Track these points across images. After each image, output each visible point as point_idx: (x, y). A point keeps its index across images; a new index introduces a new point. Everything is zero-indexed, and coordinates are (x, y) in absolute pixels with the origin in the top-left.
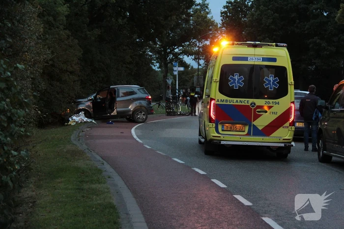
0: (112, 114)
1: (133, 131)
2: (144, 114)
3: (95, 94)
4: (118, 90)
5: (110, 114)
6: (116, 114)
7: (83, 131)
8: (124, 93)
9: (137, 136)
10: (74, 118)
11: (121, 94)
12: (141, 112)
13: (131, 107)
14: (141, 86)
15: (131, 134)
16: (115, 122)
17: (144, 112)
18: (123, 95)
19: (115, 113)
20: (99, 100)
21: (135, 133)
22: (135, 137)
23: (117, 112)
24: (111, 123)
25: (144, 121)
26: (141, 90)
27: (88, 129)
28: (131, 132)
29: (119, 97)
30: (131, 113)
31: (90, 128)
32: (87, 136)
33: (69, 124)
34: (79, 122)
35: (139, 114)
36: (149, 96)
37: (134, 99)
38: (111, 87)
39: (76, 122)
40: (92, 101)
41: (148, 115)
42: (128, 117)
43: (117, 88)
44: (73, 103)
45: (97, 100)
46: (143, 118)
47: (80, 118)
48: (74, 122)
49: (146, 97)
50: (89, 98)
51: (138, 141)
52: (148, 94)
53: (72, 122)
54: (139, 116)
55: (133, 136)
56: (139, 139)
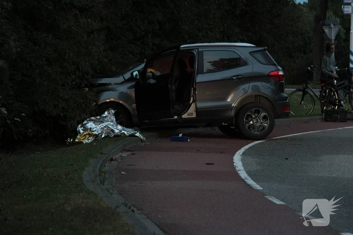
0: (185, 116)
1: (237, 159)
2: (265, 118)
3: (143, 66)
4: (201, 54)
5: (180, 115)
6: (194, 115)
7: (112, 160)
8: (214, 63)
9: (249, 173)
10: (90, 125)
11: (207, 66)
12: (258, 112)
13: (233, 99)
14: (258, 45)
15: (234, 168)
16: (191, 135)
17: (266, 111)
18: (211, 68)
19: (191, 113)
20: (152, 81)
21: (244, 165)
22: (243, 174)
23: (198, 111)
24: (181, 140)
25: (265, 135)
26: (259, 56)
27: (125, 154)
28: (233, 160)
29: (202, 73)
30: (233, 113)
31: (130, 153)
32: (123, 173)
33: (77, 140)
34: (102, 135)
35: (252, 117)
36: (279, 70)
37: (239, 77)
38: (181, 46)
39: (95, 135)
40: (134, 83)
41: (275, 118)
42: (225, 123)
43: (198, 51)
44: (88, 87)
45: (148, 81)
46: (264, 128)
47: (105, 127)
48: (90, 135)
49: (272, 74)
50: (127, 76)
51: (252, 186)
52: (275, 65)
53: (85, 135)
54: (251, 122)
55: (239, 172)
56: (254, 181)
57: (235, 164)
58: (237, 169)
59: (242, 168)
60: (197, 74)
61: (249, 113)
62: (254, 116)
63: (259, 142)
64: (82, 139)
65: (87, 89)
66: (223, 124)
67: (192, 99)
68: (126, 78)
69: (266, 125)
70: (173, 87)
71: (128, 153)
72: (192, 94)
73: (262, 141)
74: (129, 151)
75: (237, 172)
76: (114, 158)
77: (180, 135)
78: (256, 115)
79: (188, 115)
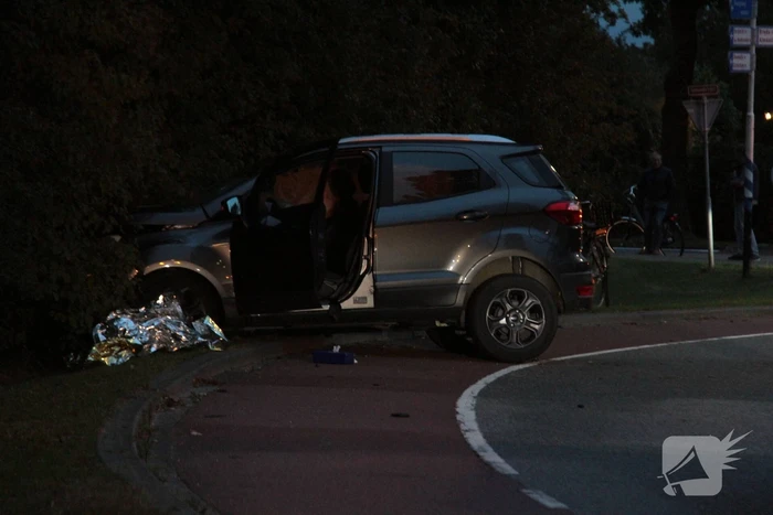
0: (347, 304)
1: (466, 407)
2: (535, 311)
3: (250, 184)
4: (386, 159)
5: (335, 303)
6: (370, 303)
7: (170, 403)
8: (420, 182)
9: (489, 437)
10: (126, 322)
11: (401, 187)
12: (520, 297)
13: (460, 265)
14: (520, 141)
15: (456, 425)
16: (360, 350)
17: (535, 289)
18: (413, 192)
19: (363, 296)
20: (271, 221)
21: (483, 420)
22: (476, 439)
23: (376, 292)
24: (340, 359)
25: (534, 348)
26: (523, 166)
27: (202, 391)
28: (455, 406)
29: (391, 203)
30: (459, 299)
31: (216, 388)
32: (195, 433)
33: (90, 358)
34: (150, 347)
35: (504, 309)
36: (569, 200)
37: (477, 214)
38: (341, 141)
39: (135, 345)
40: (229, 226)
41: (559, 312)
42: (441, 322)
43: (381, 152)
44: (121, 234)
45: (263, 222)
46: (532, 334)
47: (157, 327)
48: (123, 346)
49: (553, 207)
50: (213, 208)
51: (494, 465)
52: (559, 187)
53: (110, 346)
54: (503, 321)
55: (467, 435)
56: (500, 455)
57: (458, 417)
58: (463, 427)
59: (475, 426)
60: (378, 207)
61: (498, 300)
62: (509, 307)
63: (521, 367)
64: (104, 357)
65: (117, 238)
66: (438, 324)
67: (365, 263)
68: (211, 214)
69: (537, 327)
70: (321, 236)
71: (211, 389)
72: (365, 253)
73: (527, 365)
74: (214, 383)
75: (462, 435)
76: (176, 400)
77: (336, 349)
78: (515, 303)
79: (355, 302)
